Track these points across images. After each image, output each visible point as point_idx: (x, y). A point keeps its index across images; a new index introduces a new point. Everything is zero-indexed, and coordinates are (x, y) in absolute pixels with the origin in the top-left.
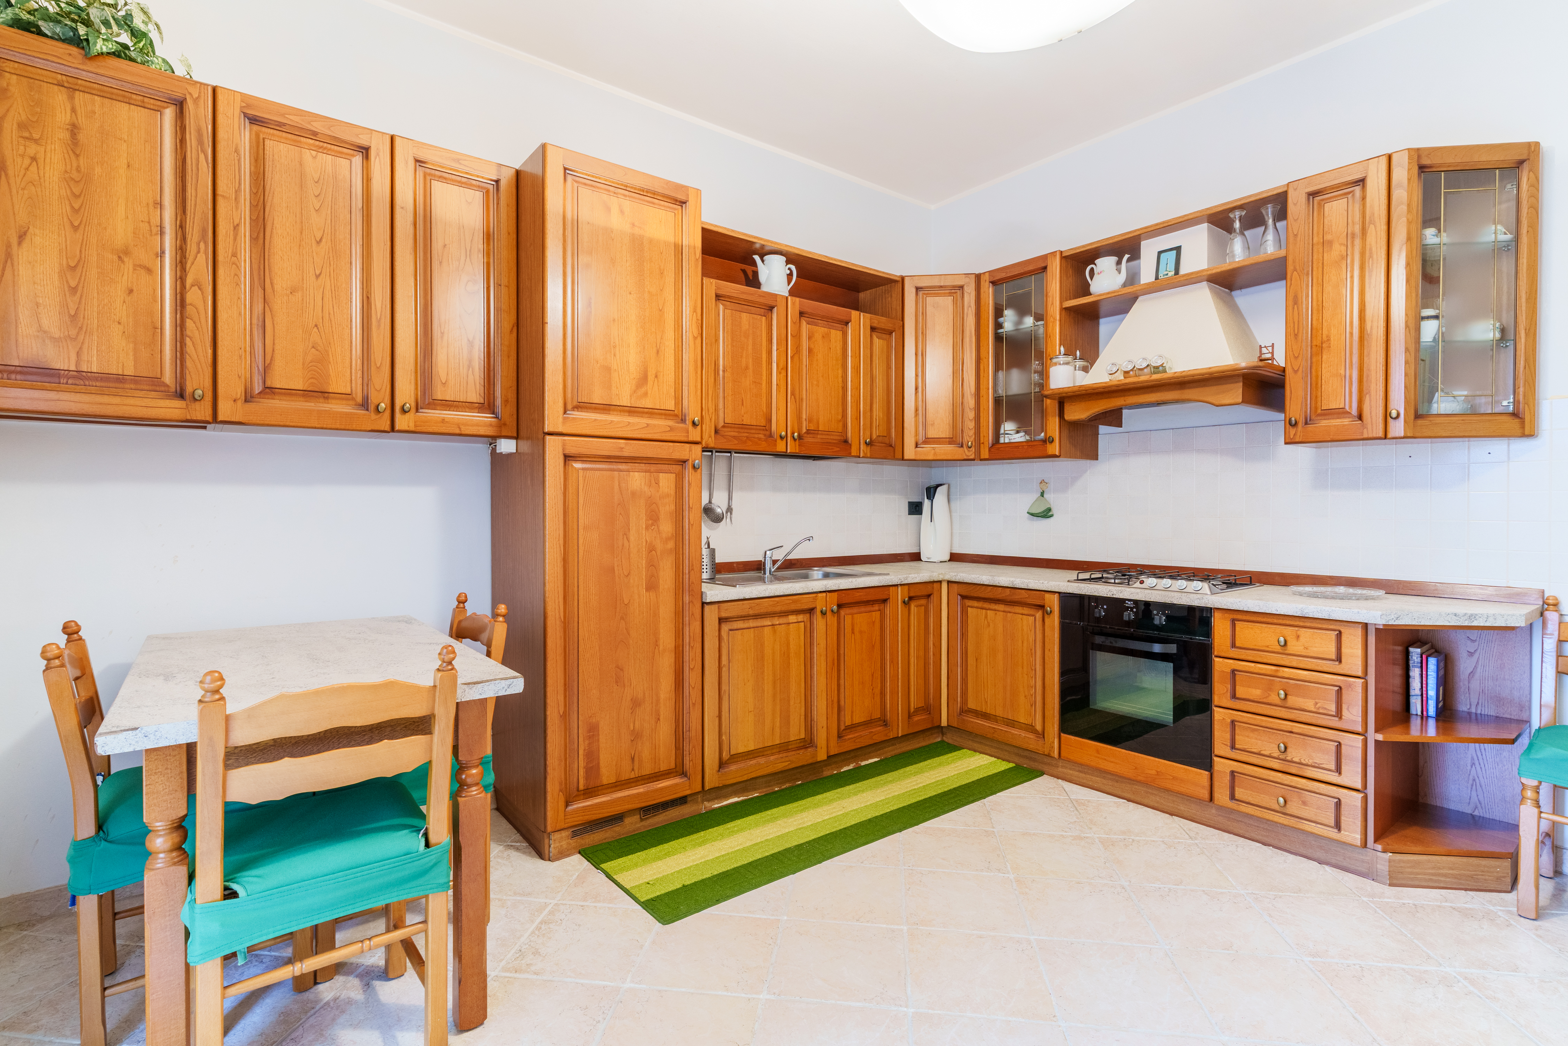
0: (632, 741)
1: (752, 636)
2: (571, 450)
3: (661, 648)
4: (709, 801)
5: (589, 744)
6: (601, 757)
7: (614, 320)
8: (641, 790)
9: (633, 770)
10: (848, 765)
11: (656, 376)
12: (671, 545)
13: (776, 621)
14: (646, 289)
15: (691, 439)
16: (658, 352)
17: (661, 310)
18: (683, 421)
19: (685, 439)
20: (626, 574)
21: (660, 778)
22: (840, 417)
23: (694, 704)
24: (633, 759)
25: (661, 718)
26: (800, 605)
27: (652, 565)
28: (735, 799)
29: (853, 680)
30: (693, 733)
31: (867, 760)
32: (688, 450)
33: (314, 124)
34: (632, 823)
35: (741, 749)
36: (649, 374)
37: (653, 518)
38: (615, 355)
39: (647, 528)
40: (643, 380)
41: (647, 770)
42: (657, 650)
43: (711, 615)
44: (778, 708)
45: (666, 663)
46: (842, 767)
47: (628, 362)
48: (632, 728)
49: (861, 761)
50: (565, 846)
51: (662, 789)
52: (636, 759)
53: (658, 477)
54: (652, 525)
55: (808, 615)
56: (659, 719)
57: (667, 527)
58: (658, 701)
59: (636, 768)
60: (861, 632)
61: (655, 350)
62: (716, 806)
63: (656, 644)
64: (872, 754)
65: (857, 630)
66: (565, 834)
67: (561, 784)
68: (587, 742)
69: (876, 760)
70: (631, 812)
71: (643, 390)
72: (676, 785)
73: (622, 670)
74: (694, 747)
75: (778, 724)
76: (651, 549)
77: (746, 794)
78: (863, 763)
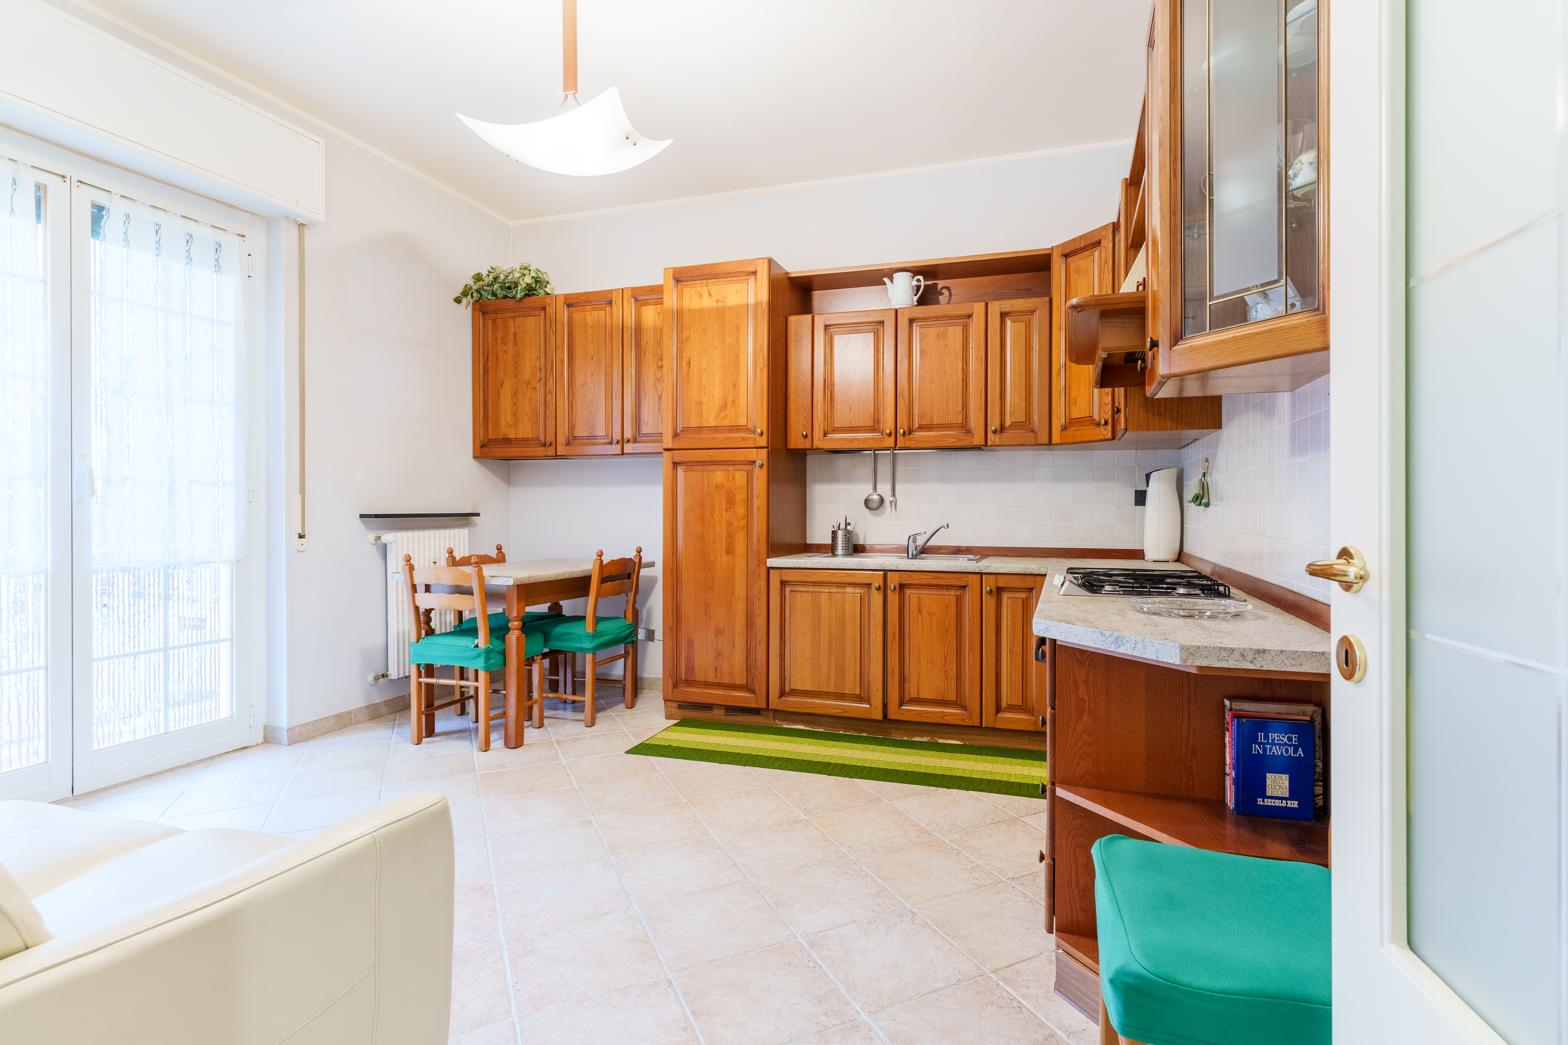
0: (716, 657)
1: (810, 599)
2: (677, 460)
3: (736, 596)
4: (779, 720)
5: (688, 651)
6: (695, 662)
7: (705, 370)
8: (721, 693)
9: (716, 677)
10: (922, 737)
11: (733, 403)
12: (743, 523)
13: (834, 590)
14: (726, 343)
15: (758, 445)
16: (735, 385)
17: (737, 355)
18: (754, 432)
19: (754, 446)
20: (712, 540)
21: (736, 689)
22: (960, 409)
23: (760, 642)
24: (716, 669)
25: (736, 646)
26: (855, 579)
27: (730, 537)
28: (802, 727)
29: (919, 656)
30: (759, 663)
31: (947, 739)
32: (755, 453)
33: (590, 297)
34: (718, 713)
35: (799, 687)
36: (728, 402)
37: (730, 503)
38: (705, 393)
39: (727, 510)
40: (724, 407)
41: (726, 680)
42: (733, 597)
43: (775, 578)
44: (833, 662)
45: (740, 608)
46: (914, 736)
47: (713, 396)
48: (716, 648)
49: (938, 738)
50: (674, 712)
51: (735, 696)
52: (718, 670)
53: (735, 474)
54: (730, 508)
55: (866, 589)
56: (734, 647)
57: (740, 510)
58: (734, 633)
59: (718, 676)
60: (930, 613)
61: (732, 384)
62: (785, 726)
63: (733, 593)
64: (953, 736)
65: (924, 610)
66: (674, 704)
67: (670, 671)
68: (687, 649)
69: (959, 743)
70: (719, 706)
71: (724, 413)
72: (746, 697)
73: (709, 606)
74: (759, 673)
75: (833, 676)
76: (729, 524)
77: (813, 726)
78: (941, 741)
